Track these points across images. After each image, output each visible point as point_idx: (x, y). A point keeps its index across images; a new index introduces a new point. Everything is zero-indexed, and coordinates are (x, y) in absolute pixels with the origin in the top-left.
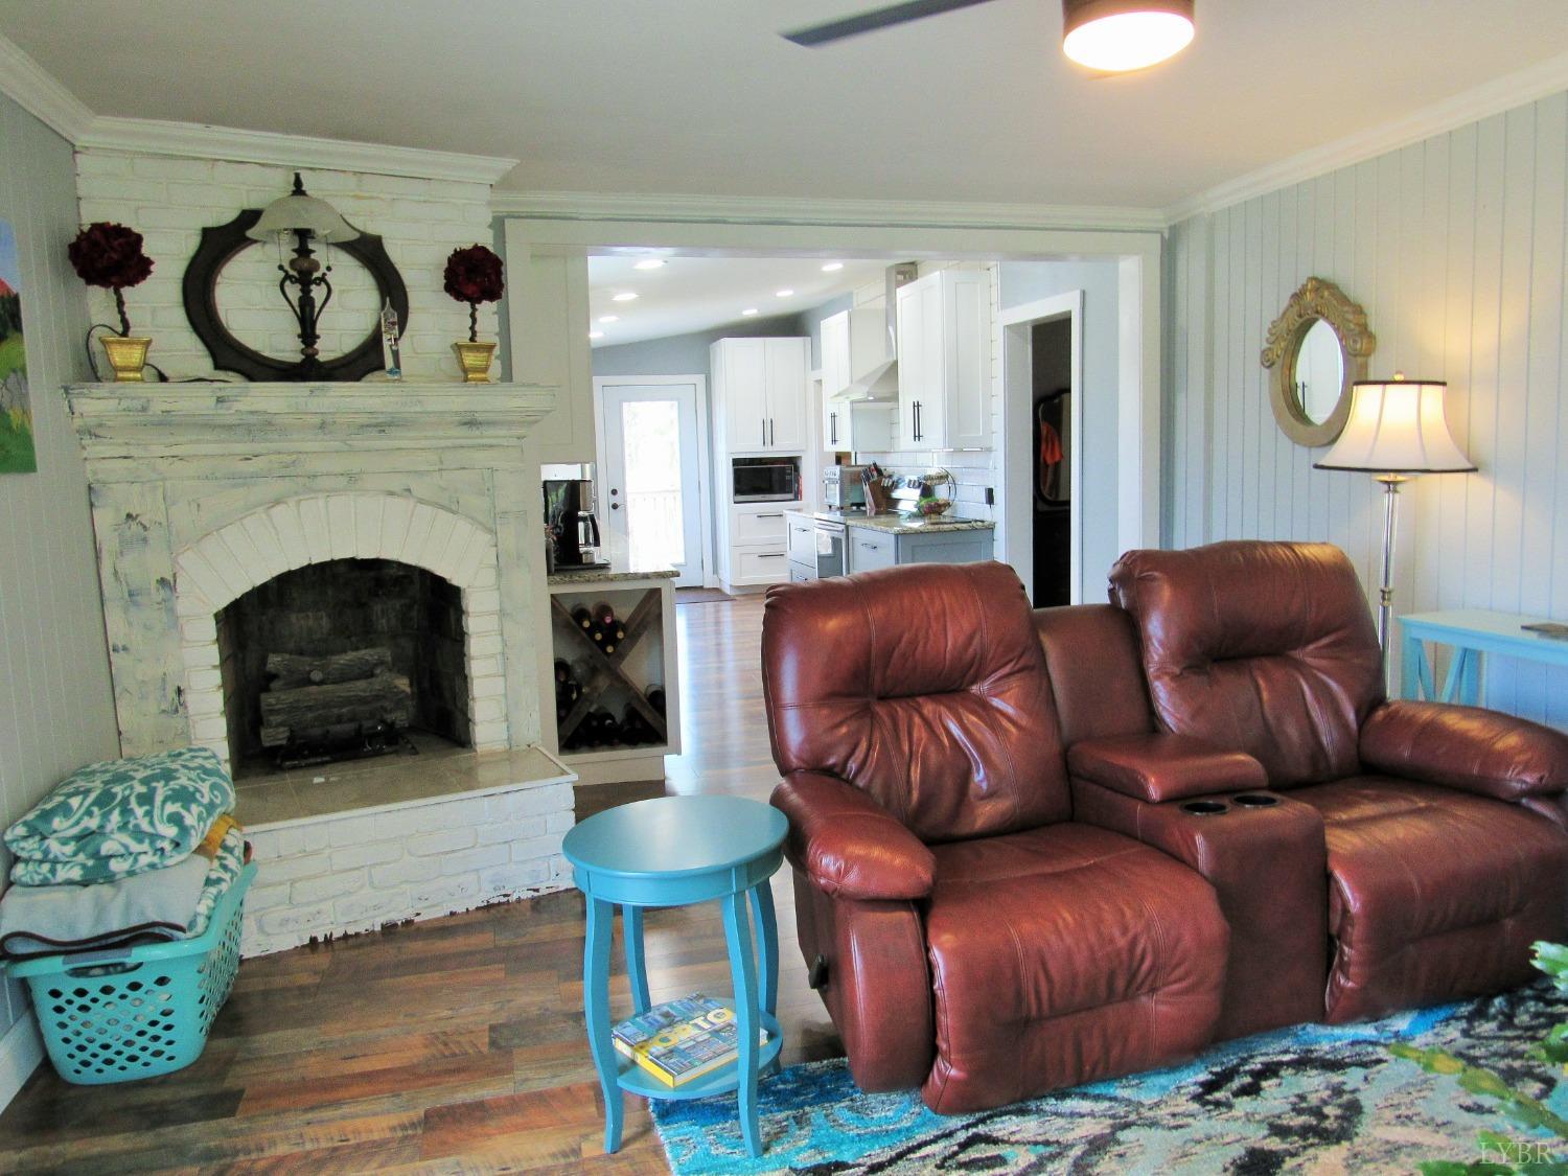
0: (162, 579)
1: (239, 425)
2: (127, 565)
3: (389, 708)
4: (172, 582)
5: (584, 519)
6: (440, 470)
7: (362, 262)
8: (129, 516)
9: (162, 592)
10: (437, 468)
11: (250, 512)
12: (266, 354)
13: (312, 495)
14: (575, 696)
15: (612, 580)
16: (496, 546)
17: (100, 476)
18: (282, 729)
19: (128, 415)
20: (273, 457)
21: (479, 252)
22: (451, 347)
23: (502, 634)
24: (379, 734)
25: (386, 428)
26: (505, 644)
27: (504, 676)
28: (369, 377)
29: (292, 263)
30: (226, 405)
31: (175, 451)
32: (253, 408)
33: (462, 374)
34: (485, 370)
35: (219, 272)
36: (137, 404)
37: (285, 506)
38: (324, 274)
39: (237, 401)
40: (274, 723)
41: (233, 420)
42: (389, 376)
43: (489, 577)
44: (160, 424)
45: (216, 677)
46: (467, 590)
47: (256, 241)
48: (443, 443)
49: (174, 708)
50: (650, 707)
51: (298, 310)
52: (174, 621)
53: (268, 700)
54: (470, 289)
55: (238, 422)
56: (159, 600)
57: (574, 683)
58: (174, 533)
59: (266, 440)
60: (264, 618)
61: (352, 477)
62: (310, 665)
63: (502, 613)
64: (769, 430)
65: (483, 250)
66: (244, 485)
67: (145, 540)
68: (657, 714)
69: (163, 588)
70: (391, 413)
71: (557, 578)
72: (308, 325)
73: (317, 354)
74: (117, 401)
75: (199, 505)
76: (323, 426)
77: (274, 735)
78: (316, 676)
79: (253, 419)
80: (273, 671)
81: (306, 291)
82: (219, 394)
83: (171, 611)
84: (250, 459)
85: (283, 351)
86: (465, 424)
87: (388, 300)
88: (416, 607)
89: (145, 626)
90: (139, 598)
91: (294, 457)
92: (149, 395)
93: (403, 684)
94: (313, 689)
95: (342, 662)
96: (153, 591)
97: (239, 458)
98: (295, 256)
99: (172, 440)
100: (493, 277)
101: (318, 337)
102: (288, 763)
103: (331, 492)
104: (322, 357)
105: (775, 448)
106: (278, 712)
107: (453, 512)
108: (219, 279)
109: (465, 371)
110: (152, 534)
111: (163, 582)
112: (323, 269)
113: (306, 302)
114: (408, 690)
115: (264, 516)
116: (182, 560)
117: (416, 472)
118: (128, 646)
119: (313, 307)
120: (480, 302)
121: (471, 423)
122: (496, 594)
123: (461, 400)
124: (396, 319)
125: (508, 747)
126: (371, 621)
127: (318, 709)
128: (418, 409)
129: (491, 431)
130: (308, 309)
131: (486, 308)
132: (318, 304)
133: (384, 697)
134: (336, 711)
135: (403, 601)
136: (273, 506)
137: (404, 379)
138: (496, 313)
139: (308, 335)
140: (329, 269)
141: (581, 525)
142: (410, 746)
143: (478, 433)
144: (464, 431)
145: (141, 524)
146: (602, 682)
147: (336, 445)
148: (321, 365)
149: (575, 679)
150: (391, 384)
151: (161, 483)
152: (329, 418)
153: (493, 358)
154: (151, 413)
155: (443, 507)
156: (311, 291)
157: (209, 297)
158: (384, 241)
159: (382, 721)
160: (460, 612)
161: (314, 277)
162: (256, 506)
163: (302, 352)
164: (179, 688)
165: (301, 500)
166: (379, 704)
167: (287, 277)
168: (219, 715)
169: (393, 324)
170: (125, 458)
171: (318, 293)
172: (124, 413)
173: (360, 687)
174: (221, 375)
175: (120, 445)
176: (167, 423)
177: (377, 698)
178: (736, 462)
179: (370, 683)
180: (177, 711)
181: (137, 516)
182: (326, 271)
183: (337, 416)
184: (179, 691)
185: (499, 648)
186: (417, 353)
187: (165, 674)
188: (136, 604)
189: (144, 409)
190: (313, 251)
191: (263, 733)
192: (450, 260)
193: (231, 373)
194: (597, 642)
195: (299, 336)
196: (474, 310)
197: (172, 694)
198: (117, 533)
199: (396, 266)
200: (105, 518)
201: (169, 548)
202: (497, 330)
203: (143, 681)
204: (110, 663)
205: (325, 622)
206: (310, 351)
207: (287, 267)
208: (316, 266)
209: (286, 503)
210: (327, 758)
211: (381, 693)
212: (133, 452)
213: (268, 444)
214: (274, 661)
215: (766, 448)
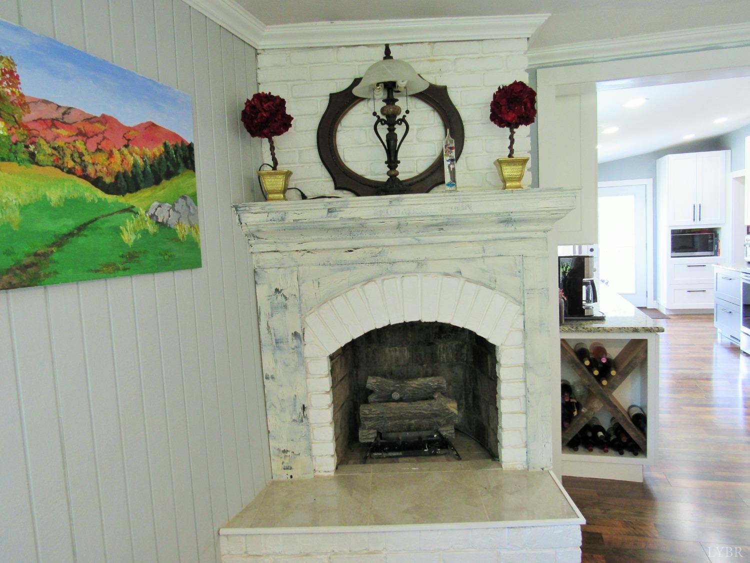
0: (295, 332)
1: (343, 228)
2: (275, 323)
3: (442, 423)
4: (301, 334)
5: (587, 284)
6: (483, 257)
7: (433, 107)
8: (277, 290)
9: (295, 341)
10: (481, 255)
11: (351, 288)
12: (368, 177)
13: (393, 276)
14: (575, 413)
15: (608, 332)
16: (524, 314)
17: (260, 264)
18: (372, 431)
19: (274, 224)
20: (366, 250)
21: (519, 87)
22: (495, 163)
23: (525, 382)
24: (434, 442)
25: (444, 227)
26: (527, 390)
27: (526, 413)
28: (436, 189)
29: (382, 110)
30: (333, 214)
31: (304, 246)
32: (352, 216)
33: (502, 184)
34: (520, 179)
35: (340, 122)
36: (279, 216)
37: (373, 283)
38: (404, 116)
39: (340, 211)
40: (367, 427)
41: (339, 225)
42: (448, 188)
43: (518, 338)
44: (294, 229)
45: (328, 399)
46: (500, 348)
47: (362, 99)
48: (486, 237)
49: (300, 418)
50: (634, 427)
51: (386, 144)
52: (302, 361)
53: (364, 410)
54: (510, 117)
55: (343, 226)
56: (293, 347)
57: (575, 401)
58: (304, 301)
59: (362, 238)
60: (369, 349)
61: (419, 263)
62: (394, 386)
63: (526, 366)
64: (697, 211)
65: (521, 84)
66: (348, 269)
67: (286, 307)
68: (639, 432)
69: (296, 339)
70: (446, 215)
71: (566, 328)
72: (392, 154)
73: (398, 174)
74: (267, 214)
75: (319, 283)
76: (399, 227)
77: (367, 435)
78: (396, 396)
79: (351, 223)
80: (371, 388)
81: (391, 130)
82: (329, 207)
83: (300, 354)
84: (352, 251)
85: (378, 174)
86: (502, 222)
87: (448, 130)
88: (466, 346)
89: (284, 363)
90: (281, 345)
91: (380, 249)
92: (285, 209)
93: (452, 407)
94: (393, 405)
95: (413, 385)
96: (290, 340)
97: (343, 250)
98: (384, 104)
99: (302, 239)
100: (529, 105)
101: (399, 162)
102: (375, 454)
103: (404, 274)
104: (402, 177)
105: (702, 222)
106: (370, 419)
107: (492, 289)
108: (339, 128)
109: (504, 181)
110: (291, 302)
111: (296, 334)
112: (403, 113)
113: (392, 137)
114: (456, 412)
115: (360, 290)
116: (307, 320)
117: (465, 259)
118: (275, 376)
119: (396, 140)
120: (517, 127)
121: (508, 221)
122: (522, 351)
123: (501, 203)
124: (453, 145)
125: (526, 467)
126: (436, 354)
127: (395, 420)
128: (467, 212)
129: (524, 227)
130: (392, 142)
131: (523, 131)
132: (399, 139)
133: (440, 416)
134: (407, 421)
135: (457, 342)
136: (365, 284)
137: (458, 189)
138: (528, 136)
139: (392, 162)
140: (407, 112)
141: (584, 288)
142: (455, 453)
143: (513, 228)
144: (502, 227)
145: (284, 296)
146: (597, 405)
147: (408, 240)
148: (401, 182)
149: (575, 398)
150: (447, 194)
151: (295, 268)
152: (403, 221)
153: (526, 170)
154: (287, 222)
155: (484, 285)
156: (395, 129)
157: (332, 141)
158: (448, 90)
159: (437, 432)
160: (495, 362)
161: (396, 120)
162: (355, 284)
163: (388, 173)
164: (304, 406)
165: (385, 279)
166: (435, 420)
167: (379, 120)
168: (329, 424)
169: (451, 148)
170: (275, 251)
171: (399, 130)
172: (271, 222)
173: (423, 406)
174: (339, 193)
175: (271, 243)
176: (298, 228)
177: (435, 415)
178: (673, 232)
179: (430, 404)
180: (302, 421)
181: (281, 290)
182: (406, 114)
183: (408, 219)
184: (304, 408)
185: (522, 392)
186: (470, 170)
187: (295, 396)
188: (280, 349)
189: (283, 219)
190: (397, 100)
191: (360, 432)
192: (495, 96)
193: (345, 192)
194: (595, 376)
195: (386, 163)
196: (513, 133)
197: (300, 410)
198: (269, 301)
199: (457, 107)
200: (263, 291)
201: (300, 311)
202: (530, 148)
203: (282, 399)
204: (264, 386)
205: (407, 354)
206: (393, 173)
207: (379, 113)
208: (398, 111)
209: (374, 281)
210: (401, 454)
211: (437, 412)
212: (281, 248)
213: (363, 241)
214: (371, 382)
215: (695, 223)
